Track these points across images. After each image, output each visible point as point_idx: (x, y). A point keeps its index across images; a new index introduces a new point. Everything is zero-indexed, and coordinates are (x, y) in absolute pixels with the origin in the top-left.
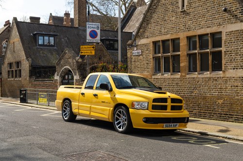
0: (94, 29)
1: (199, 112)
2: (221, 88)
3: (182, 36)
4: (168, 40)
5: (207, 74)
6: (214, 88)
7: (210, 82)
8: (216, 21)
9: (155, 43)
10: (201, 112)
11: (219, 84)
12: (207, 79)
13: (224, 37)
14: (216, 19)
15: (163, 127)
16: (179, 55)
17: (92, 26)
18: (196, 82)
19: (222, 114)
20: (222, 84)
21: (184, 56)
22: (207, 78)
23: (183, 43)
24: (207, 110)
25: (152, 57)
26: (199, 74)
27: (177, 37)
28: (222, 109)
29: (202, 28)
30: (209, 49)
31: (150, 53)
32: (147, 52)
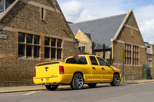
5: (55, 60)
21: (43, 47)
23: (43, 40)
26: (51, 59)
30: (56, 47)
31: (16, 40)
32: (13, 38)
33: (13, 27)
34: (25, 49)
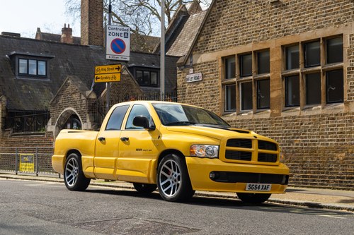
0: (120, 37)
1: (303, 176)
2: (341, 133)
3: (274, 44)
4: (249, 53)
5: (318, 110)
6: (330, 133)
7: (323, 123)
8: (332, 17)
9: (226, 60)
10: (306, 177)
11: (339, 126)
12: (318, 118)
13: (347, 44)
14: (334, 14)
15: (245, 190)
16: (268, 79)
17: (115, 31)
18: (297, 124)
19: (343, 178)
20: (343, 125)
21: (277, 79)
22: (318, 115)
23: (276, 58)
24: (318, 173)
25: (220, 84)
26: (303, 110)
27: (265, 47)
28: (343, 170)
29: (309, 29)
32: (212, 76)
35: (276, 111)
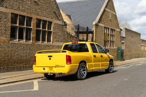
30: (47, 29)
31: (9, 22)
32: (5, 20)
33: (6, 7)
34: (18, 32)
35: (34, 42)
